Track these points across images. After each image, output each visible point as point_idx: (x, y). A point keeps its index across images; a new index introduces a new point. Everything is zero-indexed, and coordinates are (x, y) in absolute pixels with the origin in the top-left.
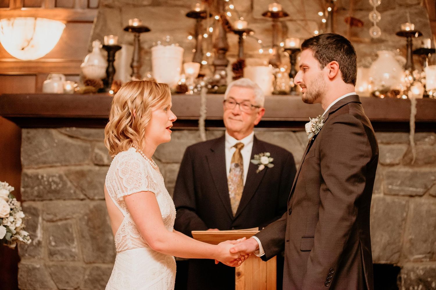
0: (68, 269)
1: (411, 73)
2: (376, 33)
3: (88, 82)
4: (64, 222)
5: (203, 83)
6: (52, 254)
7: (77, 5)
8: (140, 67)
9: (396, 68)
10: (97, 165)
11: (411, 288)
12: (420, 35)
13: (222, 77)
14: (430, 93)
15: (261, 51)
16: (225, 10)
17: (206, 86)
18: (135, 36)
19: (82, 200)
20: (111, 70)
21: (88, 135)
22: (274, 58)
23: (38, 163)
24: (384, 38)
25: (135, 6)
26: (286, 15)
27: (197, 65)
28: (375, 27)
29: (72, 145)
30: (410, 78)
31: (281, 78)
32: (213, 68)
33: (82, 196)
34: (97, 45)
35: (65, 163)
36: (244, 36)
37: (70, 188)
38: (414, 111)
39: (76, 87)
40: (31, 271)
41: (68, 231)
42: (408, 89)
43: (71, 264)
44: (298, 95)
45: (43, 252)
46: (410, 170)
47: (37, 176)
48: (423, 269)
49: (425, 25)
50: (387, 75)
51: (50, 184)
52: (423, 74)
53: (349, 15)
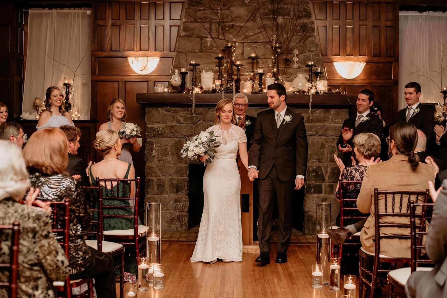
0: (167, 167)
1: (311, 83)
2: (296, 66)
3: (174, 88)
4: (165, 147)
5: (223, 89)
6: (159, 161)
7: (165, 50)
8: (196, 81)
9: (305, 81)
10: (178, 123)
11: (310, 174)
12: (315, 66)
13: (231, 86)
14: (320, 91)
15: (247, 73)
16: (232, 57)
17: (224, 90)
18: (193, 68)
19: (172, 138)
20: (184, 83)
21: (175, 110)
22: (253, 77)
23: (153, 123)
24: (300, 66)
25: (192, 52)
26: (258, 58)
27: (220, 81)
28: (296, 63)
29: (168, 114)
30: (311, 85)
31: (256, 86)
32: (226, 82)
33: (172, 136)
34: (177, 71)
35: (165, 122)
36: (240, 67)
37: (167, 133)
38: (311, 100)
39: (169, 90)
40: (150, 168)
41: (167, 151)
42: (309, 90)
43: (168, 165)
44: (262, 93)
45: (156, 160)
46: (310, 125)
47: (153, 128)
48: (315, 166)
49: (319, 60)
50: (300, 84)
51: (158, 131)
52: (316, 84)
53: (284, 57)
